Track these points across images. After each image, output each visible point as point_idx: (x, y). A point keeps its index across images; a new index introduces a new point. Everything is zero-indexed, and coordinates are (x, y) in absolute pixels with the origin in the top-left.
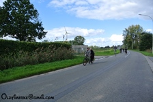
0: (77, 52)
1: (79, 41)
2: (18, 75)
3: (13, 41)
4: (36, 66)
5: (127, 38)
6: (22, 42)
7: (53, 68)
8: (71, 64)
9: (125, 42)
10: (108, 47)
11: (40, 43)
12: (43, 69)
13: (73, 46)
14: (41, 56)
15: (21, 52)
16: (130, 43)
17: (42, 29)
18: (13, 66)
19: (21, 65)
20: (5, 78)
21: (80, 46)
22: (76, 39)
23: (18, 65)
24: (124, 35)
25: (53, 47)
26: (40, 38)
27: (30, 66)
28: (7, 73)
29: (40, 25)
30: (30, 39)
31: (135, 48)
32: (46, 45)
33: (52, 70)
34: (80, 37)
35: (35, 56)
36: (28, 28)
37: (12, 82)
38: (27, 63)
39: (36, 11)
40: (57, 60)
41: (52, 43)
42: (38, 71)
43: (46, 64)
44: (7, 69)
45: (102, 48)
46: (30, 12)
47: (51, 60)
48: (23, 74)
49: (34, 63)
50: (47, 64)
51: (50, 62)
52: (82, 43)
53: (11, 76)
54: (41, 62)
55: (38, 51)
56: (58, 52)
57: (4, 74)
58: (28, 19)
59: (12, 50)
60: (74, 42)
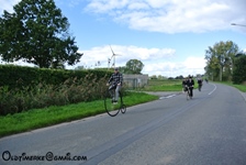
0: (130, 85)
1: (134, 67)
2: (37, 121)
3: (29, 68)
4: (65, 108)
5: (211, 62)
6: (43, 69)
7: (93, 111)
9: (209, 68)
10: (181, 77)
11: (71, 71)
12: (76, 113)
13: (125, 76)
14: (73, 92)
15: (40, 85)
16: (218, 70)
17: (75, 49)
18: (29, 108)
19: (42, 107)
20: (17, 127)
21: (136, 76)
22: (129, 64)
23: (37, 106)
24: (207, 58)
25: (93, 77)
26: (70, 64)
27: (56, 107)
28: (20, 119)
29: (72, 43)
30: (56, 64)
31: (225, 79)
32: (80, 75)
33: (90, 115)
34: (136, 61)
35: (64, 92)
36: (53, 47)
37: (27, 133)
38: (50, 103)
39: (65, 19)
40: (98, 98)
41: (90, 71)
42: (68, 115)
43: (80, 104)
44: (19, 111)
45: (170, 78)
46: (56, 22)
47: (90, 99)
48: (45, 120)
49: (62, 103)
50: (83, 104)
51: (88, 101)
52: (138, 72)
53: (27, 124)
54: (72, 102)
55: (69, 84)
56: (101, 84)
57: (14, 121)
58: (52, 33)
59: (27, 82)
60: (126, 70)
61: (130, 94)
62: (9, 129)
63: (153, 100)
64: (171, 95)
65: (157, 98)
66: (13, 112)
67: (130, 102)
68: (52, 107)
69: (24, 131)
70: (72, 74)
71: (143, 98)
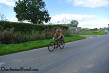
0: (72, 32)
1: (74, 24)
2: (33, 46)
3: (29, 24)
4: (44, 41)
6: (35, 24)
8: (68, 40)
10: (96, 29)
11: (46, 25)
13: (70, 28)
14: (47, 34)
15: (34, 31)
17: (48, 15)
18: (29, 41)
19: (34, 40)
20: (24, 48)
21: (75, 28)
22: (72, 22)
23: (32, 40)
26: (46, 22)
28: (26, 45)
29: (47, 13)
30: (40, 22)
32: (50, 27)
34: (75, 21)
35: (43, 34)
36: (39, 15)
37: (29, 51)
38: (38, 39)
39: (44, 3)
41: (55, 26)
42: (45, 44)
43: (50, 40)
44: (25, 42)
45: (91, 29)
46: (40, 4)
48: (36, 46)
49: (42, 39)
52: (76, 26)
53: (28, 47)
54: (47, 39)
55: (46, 31)
57: (23, 46)
58: (38, 9)
59: (28, 30)
60: (70, 25)
61: (72, 36)
62: (21, 49)
63: (83, 39)
64: (92, 37)
65: (85, 38)
66: (23, 42)
67: (73, 39)
68: (39, 41)
69: (28, 50)
70: (47, 27)
71: (78, 38)
